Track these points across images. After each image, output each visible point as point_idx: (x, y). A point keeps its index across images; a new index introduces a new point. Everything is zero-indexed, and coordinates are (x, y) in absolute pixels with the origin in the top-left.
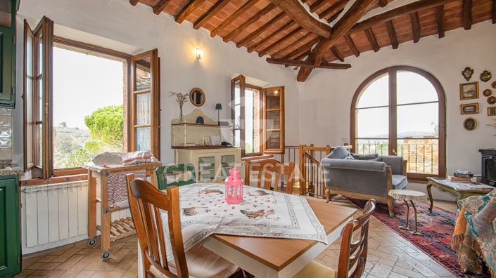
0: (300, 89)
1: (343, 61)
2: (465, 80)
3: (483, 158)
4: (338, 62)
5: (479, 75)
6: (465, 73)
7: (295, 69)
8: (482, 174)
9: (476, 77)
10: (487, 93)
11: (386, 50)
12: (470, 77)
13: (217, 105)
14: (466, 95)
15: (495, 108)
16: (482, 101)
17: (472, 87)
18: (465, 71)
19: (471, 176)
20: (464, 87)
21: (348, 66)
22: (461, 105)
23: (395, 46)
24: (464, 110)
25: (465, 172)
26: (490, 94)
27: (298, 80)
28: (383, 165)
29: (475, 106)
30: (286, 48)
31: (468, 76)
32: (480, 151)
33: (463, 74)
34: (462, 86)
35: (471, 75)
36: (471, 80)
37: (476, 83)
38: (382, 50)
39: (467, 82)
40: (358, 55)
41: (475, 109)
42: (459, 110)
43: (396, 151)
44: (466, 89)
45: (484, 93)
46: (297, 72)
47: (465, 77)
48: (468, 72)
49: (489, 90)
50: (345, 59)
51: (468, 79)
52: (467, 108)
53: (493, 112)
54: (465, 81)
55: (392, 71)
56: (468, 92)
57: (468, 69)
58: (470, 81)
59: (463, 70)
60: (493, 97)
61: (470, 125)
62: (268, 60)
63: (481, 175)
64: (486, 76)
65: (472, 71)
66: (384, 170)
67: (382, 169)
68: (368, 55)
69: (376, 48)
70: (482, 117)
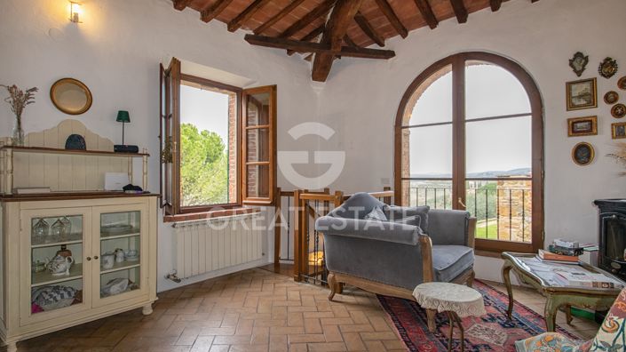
0: (318, 93)
1: (382, 45)
2: (575, 75)
3: (601, 217)
4: (375, 46)
5: (598, 65)
6: (575, 64)
7: (308, 59)
8: (600, 246)
9: (592, 71)
10: (611, 98)
11: (449, 25)
12: (583, 69)
13: (120, 113)
14: (577, 102)
15: (624, 125)
16: (603, 111)
17: (586, 86)
18: (574, 59)
19: (579, 251)
20: (574, 87)
21: (390, 54)
22: (569, 120)
23: (462, 18)
24: (573, 128)
25: (568, 245)
26: (616, 99)
27: (314, 79)
28: (413, 232)
29: (591, 121)
30: (276, 17)
31: (579, 68)
32: (596, 203)
33: (571, 64)
34: (569, 85)
35: (584, 66)
36: (585, 76)
37: (593, 81)
38: (442, 24)
39: (579, 79)
40: (404, 35)
41: (591, 126)
42: (564, 130)
43: (464, 201)
44: (577, 90)
45: (606, 97)
46: (310, 65)
47: (575, 71)
48: (579, 61)
49: (614, 93)
50: (386, 42)
51: (579, 73)
52: (579, 125)
53: (620, 132)
54: (575, 78)
55: (457, 62)
56: (580, 97)
57: (579, 55)
58: (583, 77)
59: (572, 58)
60: (620, 106)
61: (583, 155)
62: (248, 38)
63: (597, 248)
64: (608, 67)
65: (586, 59)
66: (415, 240)
67: (411, 239)
68: (420, 34)
69: (432, 21)
70: (602, 142)
